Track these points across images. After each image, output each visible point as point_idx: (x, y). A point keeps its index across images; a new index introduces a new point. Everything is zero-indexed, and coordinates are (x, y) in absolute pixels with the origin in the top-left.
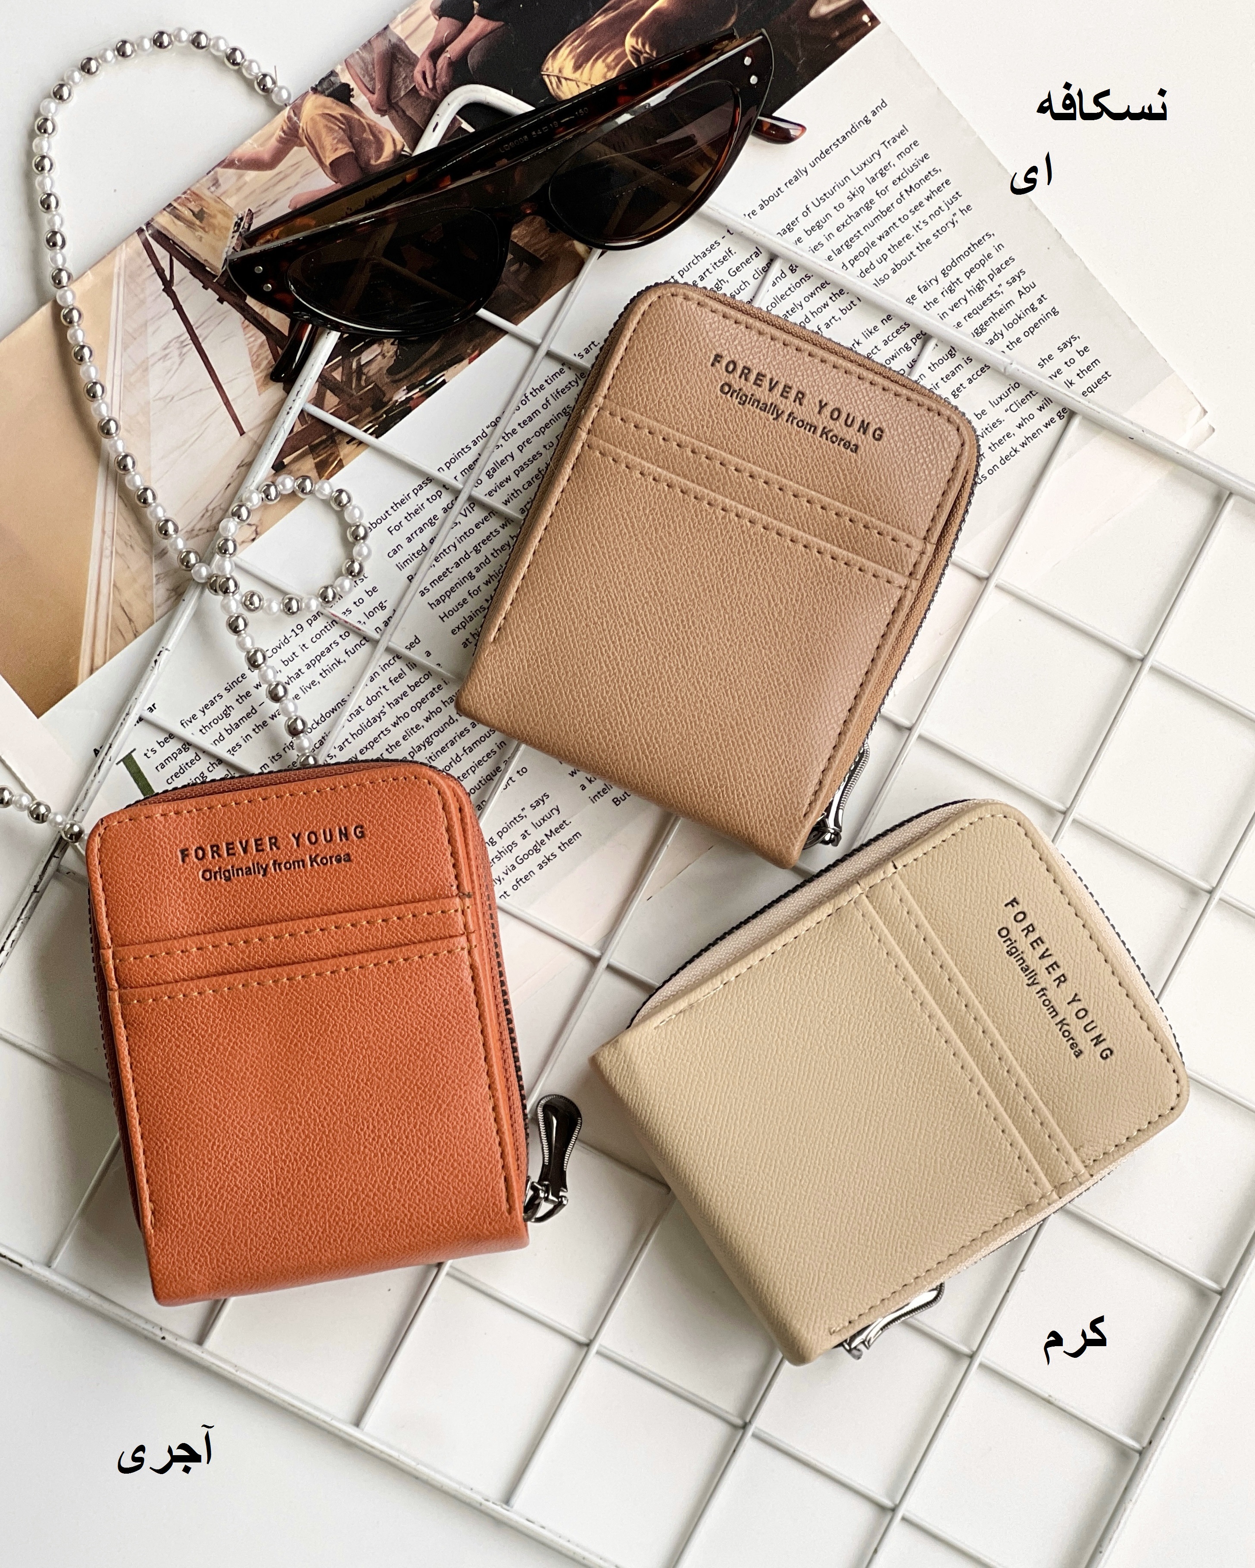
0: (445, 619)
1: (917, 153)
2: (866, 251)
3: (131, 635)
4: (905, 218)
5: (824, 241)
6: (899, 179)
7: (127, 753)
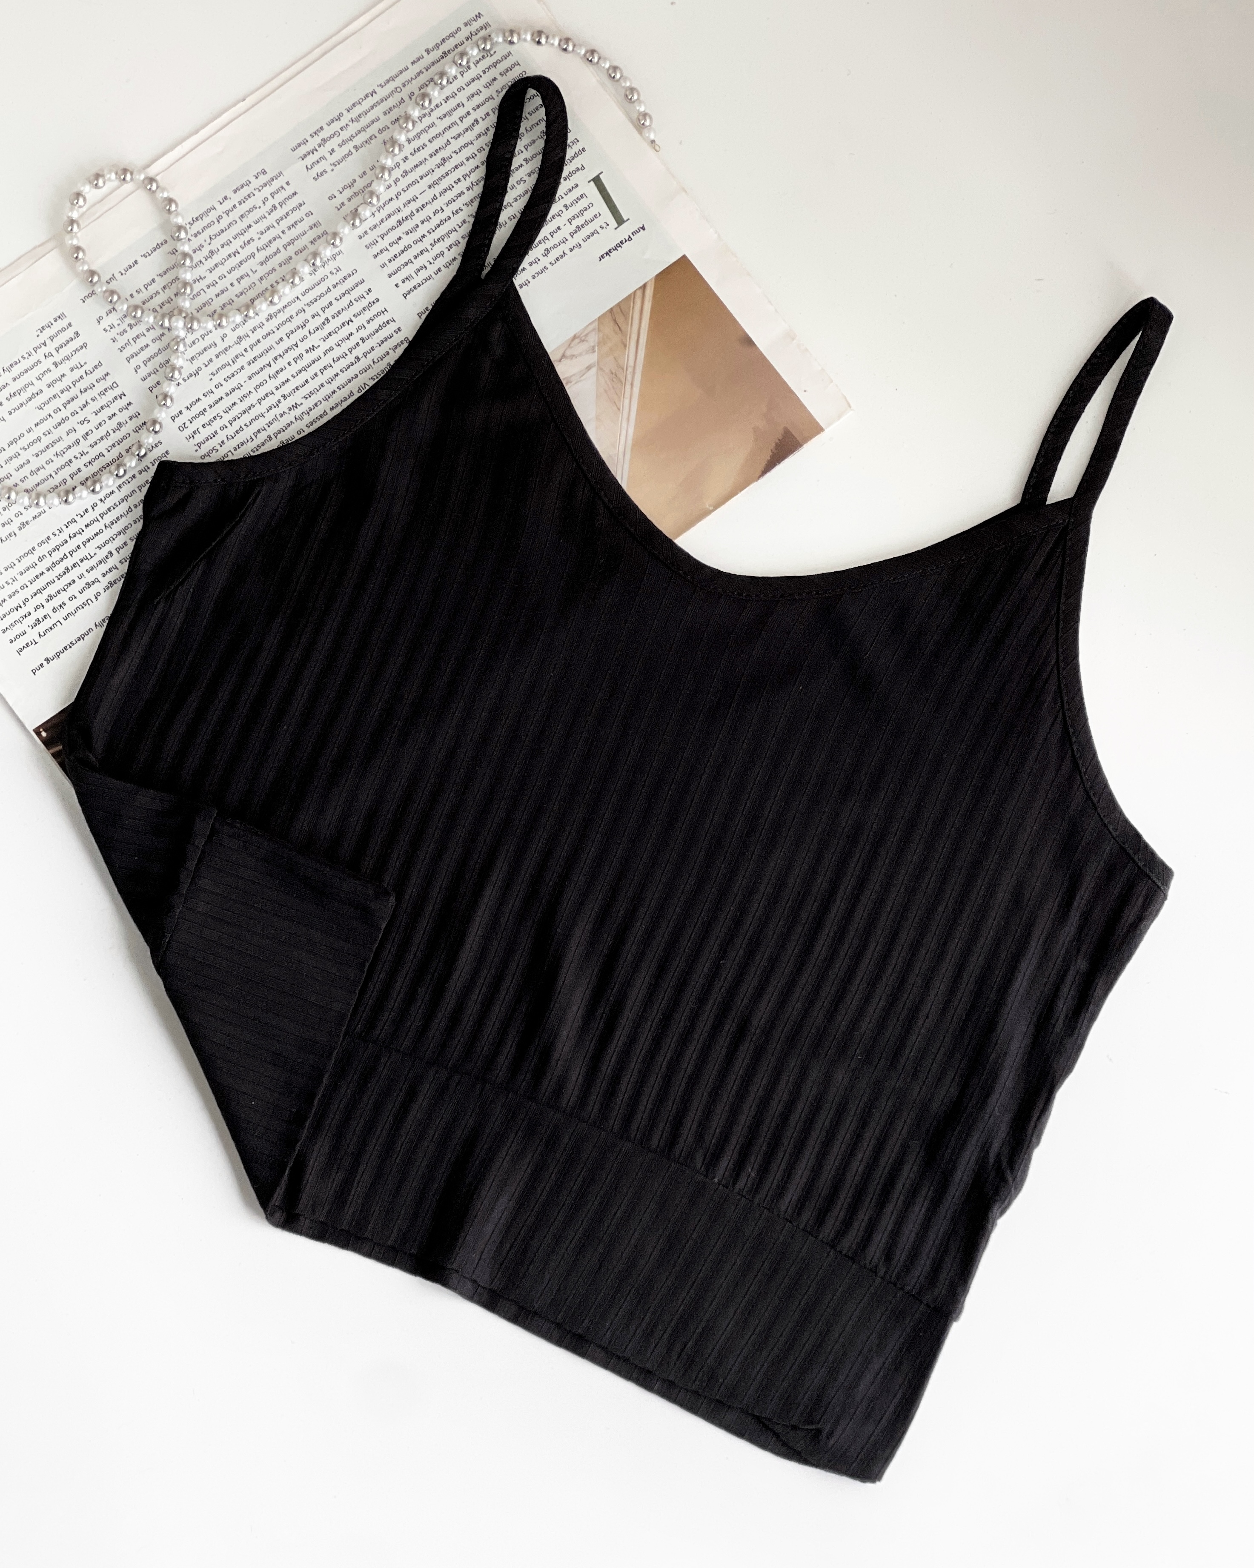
0: (383, 310)
1: (11, 634)
2: (54, 564)
3: (614, 310)
4: (22, 588)
5: (85, 574)
6: (25, 616)
7: (621, 226)
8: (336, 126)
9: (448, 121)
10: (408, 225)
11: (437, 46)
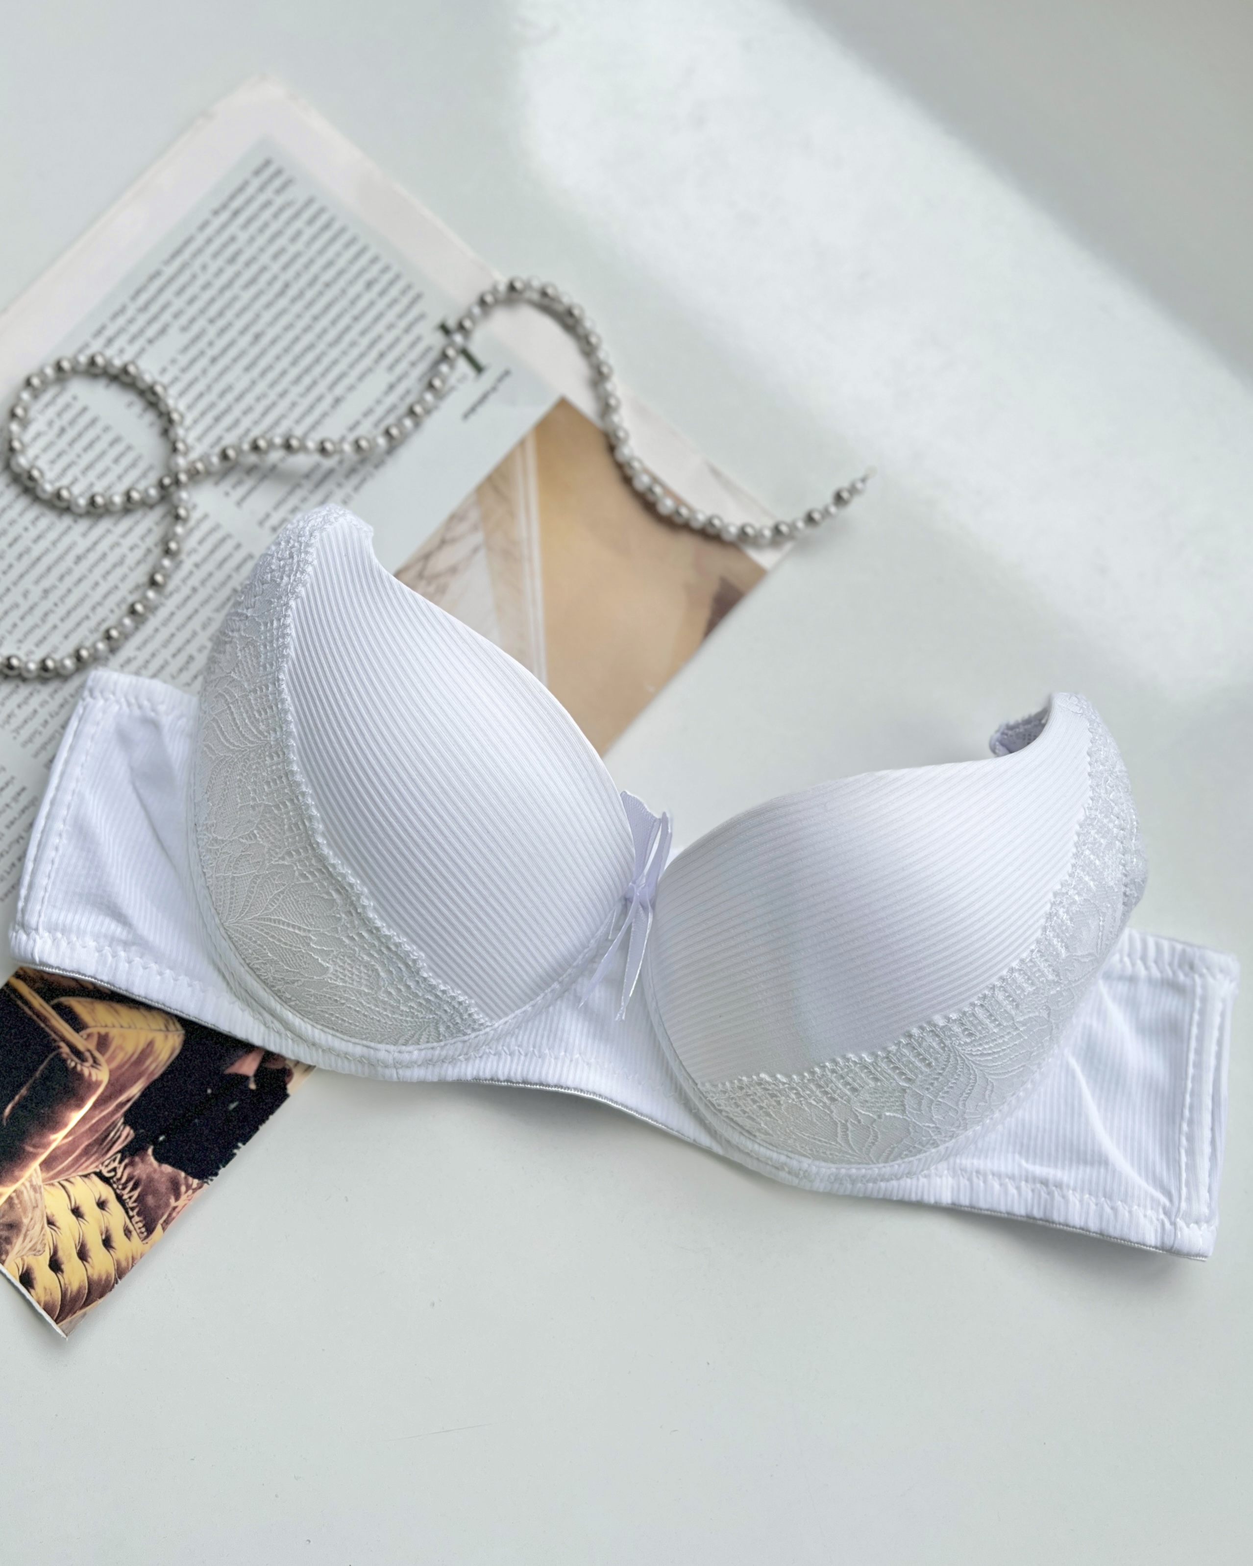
3: (492, 477)
7: (483, 376)
8: (121, 321)
9: (253, 290)
10: (227, 420)
11: (224, 206)
